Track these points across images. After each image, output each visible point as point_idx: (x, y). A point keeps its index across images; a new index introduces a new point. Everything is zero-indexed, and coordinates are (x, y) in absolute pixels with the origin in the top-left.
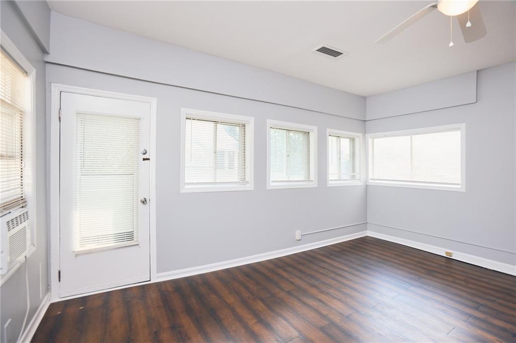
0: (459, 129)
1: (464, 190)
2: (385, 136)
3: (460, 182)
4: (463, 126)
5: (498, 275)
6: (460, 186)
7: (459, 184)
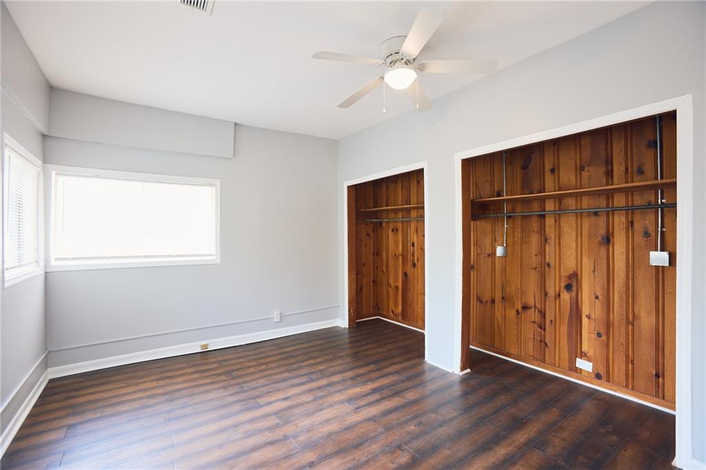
0: (212, 185)
1: (219, 262)
2: (97, 176)
3: (214, 253)
4: (218, 182)
5: (255, 345)
6: (213, 258)
7: (212, 255)
